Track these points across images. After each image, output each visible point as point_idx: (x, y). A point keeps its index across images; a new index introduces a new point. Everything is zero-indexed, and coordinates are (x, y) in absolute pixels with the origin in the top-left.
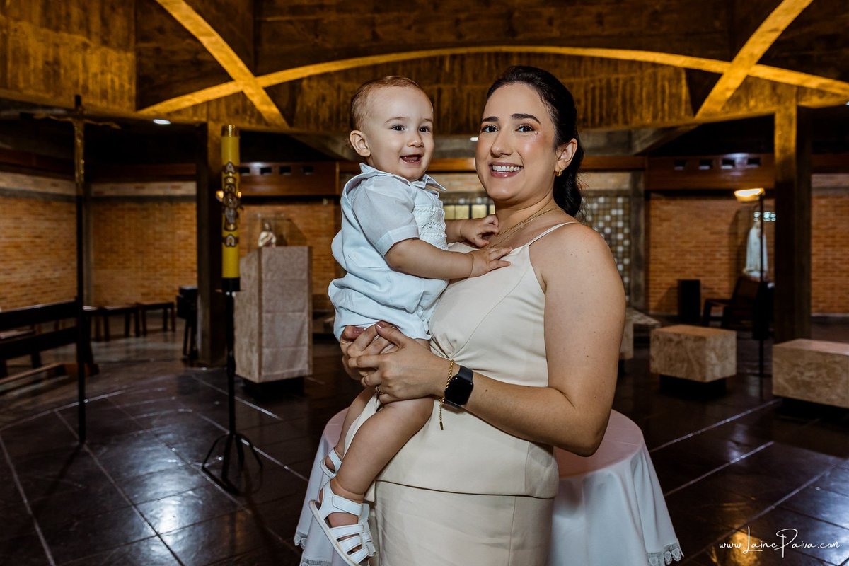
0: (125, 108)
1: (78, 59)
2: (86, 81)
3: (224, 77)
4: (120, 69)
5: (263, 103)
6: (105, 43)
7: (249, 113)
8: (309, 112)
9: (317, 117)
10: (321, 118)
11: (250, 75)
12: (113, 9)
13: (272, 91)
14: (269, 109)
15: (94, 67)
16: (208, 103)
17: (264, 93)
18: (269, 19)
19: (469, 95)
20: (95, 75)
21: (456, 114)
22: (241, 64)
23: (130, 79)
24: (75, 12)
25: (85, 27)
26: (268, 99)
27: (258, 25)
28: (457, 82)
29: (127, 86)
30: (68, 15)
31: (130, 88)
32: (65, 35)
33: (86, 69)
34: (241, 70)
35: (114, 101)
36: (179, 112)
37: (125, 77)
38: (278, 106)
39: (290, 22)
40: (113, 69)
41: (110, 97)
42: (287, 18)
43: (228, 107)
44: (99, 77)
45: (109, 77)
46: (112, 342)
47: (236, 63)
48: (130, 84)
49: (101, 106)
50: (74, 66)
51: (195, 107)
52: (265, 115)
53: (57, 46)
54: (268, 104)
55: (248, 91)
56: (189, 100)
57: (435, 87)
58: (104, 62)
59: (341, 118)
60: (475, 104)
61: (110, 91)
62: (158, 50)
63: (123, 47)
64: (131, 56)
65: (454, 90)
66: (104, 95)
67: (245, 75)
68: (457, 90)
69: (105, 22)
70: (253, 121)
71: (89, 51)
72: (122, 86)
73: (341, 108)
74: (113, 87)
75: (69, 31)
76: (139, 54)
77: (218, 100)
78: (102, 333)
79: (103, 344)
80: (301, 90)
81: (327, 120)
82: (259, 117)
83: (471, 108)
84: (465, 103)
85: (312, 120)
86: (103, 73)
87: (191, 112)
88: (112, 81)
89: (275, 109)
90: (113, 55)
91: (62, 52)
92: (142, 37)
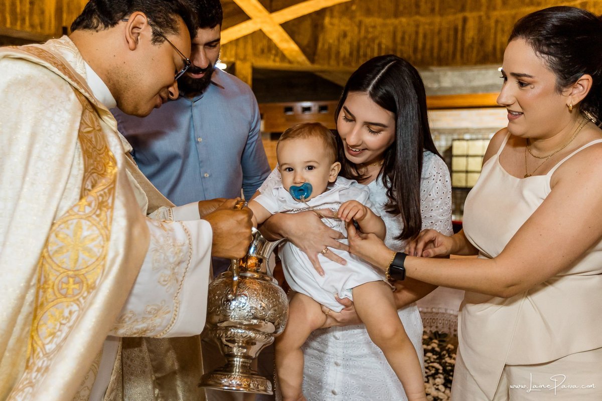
5: (282, 40)
7: (274, 52)
8: (330, 48)
9: (338, 53)
10: (342, 54)
11: (265, 12)
13: (288, 28)
14: (288, 46)
17: (281, 30)
19: (497, 22)
21: (482, 43)
22: (254, 1)
26: (285, 36)
28: (484, 8)
34: (256, 7)
38: (297, 43)
52: (286, 53)
54: (287, 41)
55: (266, 29)
57: (460, 16)
59: (361, 53)
60: (503, 31)
65: (480, 17)
67: (260, 11)
68: (484, 18)
70: (278, 59)
73: (362, 44)
80: (323, 27)
81: (347, 56)
82: (281, 54)
83: (499, 36)
84: (493, 31)
85: (333, 56)
89: (295, 47)
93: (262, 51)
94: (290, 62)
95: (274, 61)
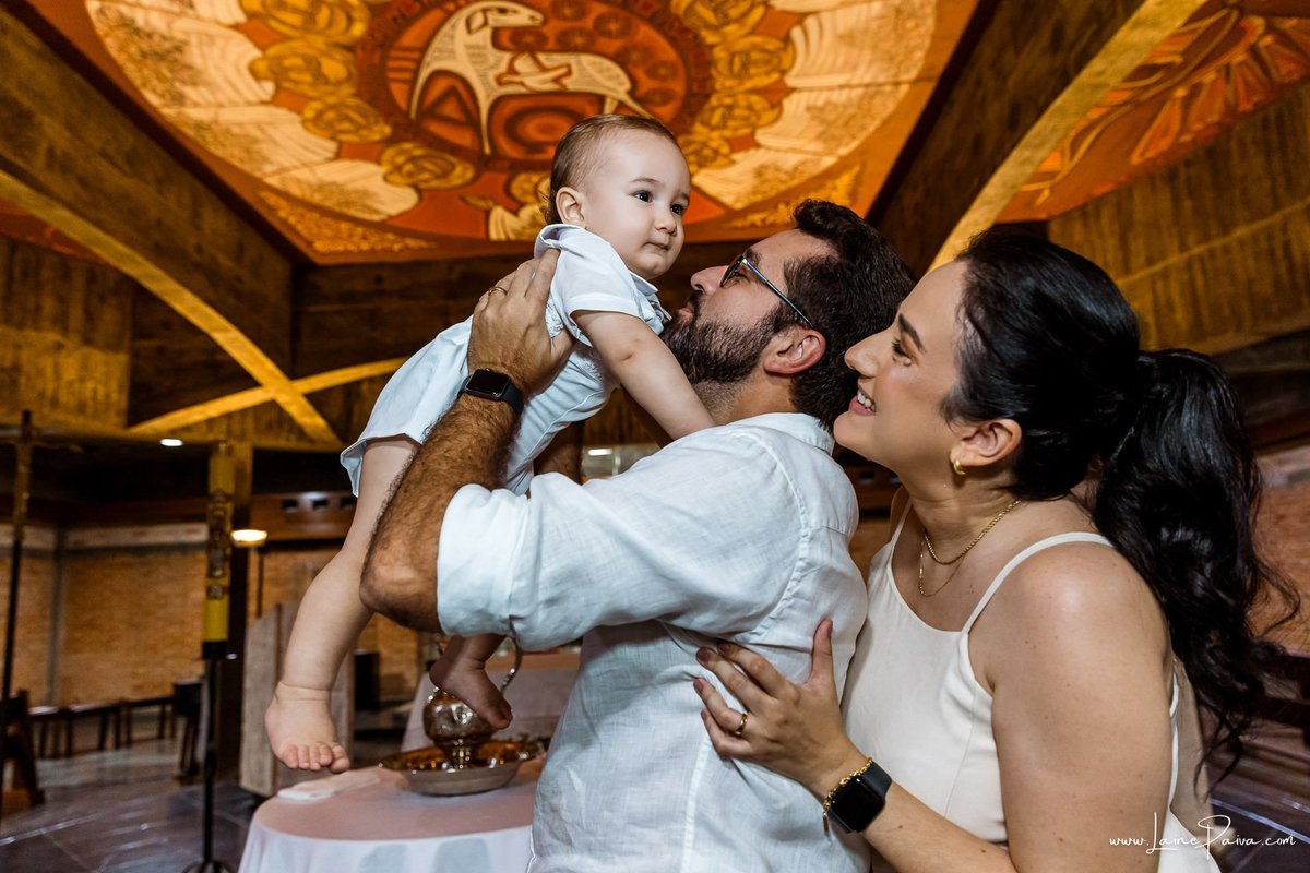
0: (109, 425)
1: (47, 363)
2: (56, 390)
3: (247, 382)
4: (107, 375)
5: (304, 413)
6: (88, 341)
7: (286, 426)
11: (284, 379)
12: (102, 298)
13: (315, 399)
14: (312, 421)
15: (70, 371)
16: (229, 416)
17: (303, 401)
18: (313, 309)
20: (70, 384)
22: (270, 366)
23: (120, 387)
24: (49, 305)
25: (61, 322)
26: (309, 408)
27: (297, 316)
29: (115, 396)
30: (38, 309)
31: (119, 399)
32: (31, 334)
33: (58, 376)
34: (271, 373)
35: (95, 416)
36: (187, 428)
37: (114, 385)
38: (324, 416)
39: (339, 312)
40: (98, 375)
41: (90, 411)
42: (335, 307)
43: (257, 419)
44: (77, 386)
45: (90, 385)
46: (77, 759)
47: (262, 364)
48: (120, 392)
49: (78, 424)
50: (40, 373)
51: (210, 422)
52: (308, 430)
53: (18, 347)
54: (310, 415)
55: (282, 399)
56: (201, 413)
58: (85, 366)
61: (90, 403)
62: (161, 350)
63: (112, 346)
64: (123, 358)
66: (81, 408)
67: (277, 378)
69: (90, 316)
70: (293, 437)
71: (64, 352)
72: (107, 396)
74: (95, 399)
75: (37, 327)
76: (135, 355)
77: (244, 412)
78: (63, 747)
79: (62, 762)
80: (359, 396)
82: (299, 431)
86: (82, 380)
87: (205, 427)
88: (95, 391)
89: (320, 422)
90: (97, 357)
91: (25, 356)
92: (140, 333)
93: (270, 426)
94: (312, 441)
95: (288, 439)
